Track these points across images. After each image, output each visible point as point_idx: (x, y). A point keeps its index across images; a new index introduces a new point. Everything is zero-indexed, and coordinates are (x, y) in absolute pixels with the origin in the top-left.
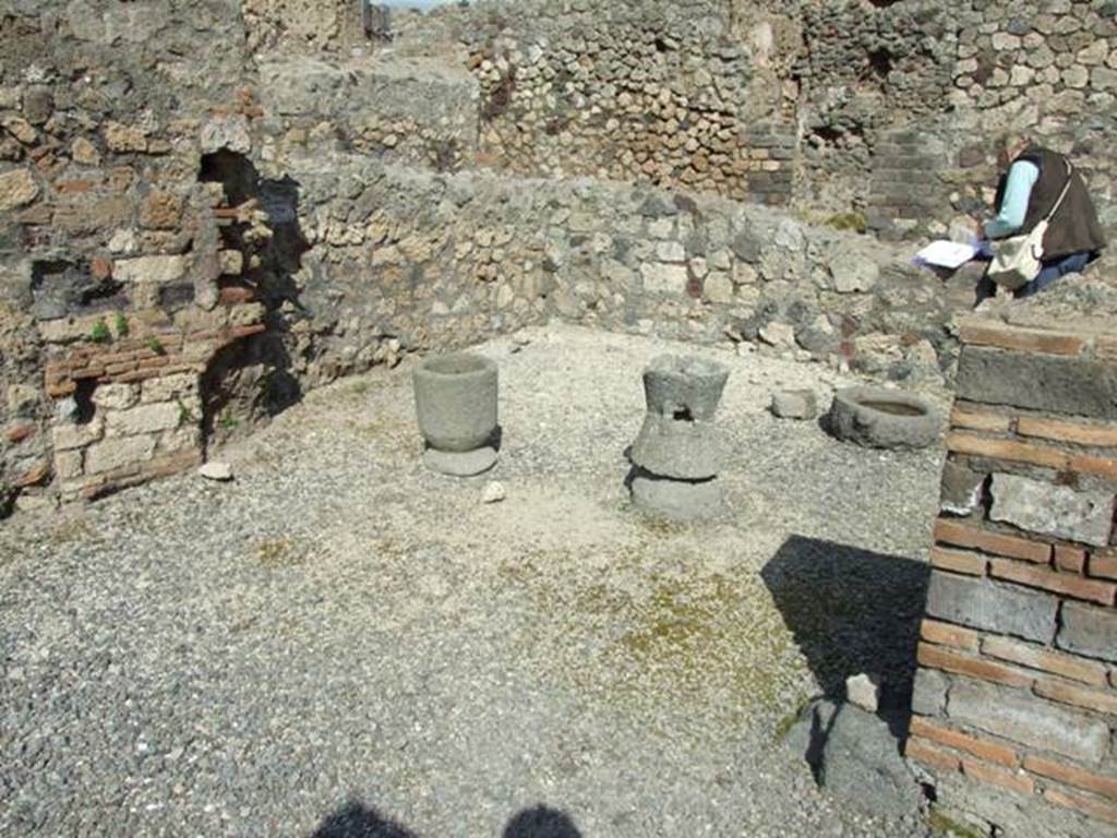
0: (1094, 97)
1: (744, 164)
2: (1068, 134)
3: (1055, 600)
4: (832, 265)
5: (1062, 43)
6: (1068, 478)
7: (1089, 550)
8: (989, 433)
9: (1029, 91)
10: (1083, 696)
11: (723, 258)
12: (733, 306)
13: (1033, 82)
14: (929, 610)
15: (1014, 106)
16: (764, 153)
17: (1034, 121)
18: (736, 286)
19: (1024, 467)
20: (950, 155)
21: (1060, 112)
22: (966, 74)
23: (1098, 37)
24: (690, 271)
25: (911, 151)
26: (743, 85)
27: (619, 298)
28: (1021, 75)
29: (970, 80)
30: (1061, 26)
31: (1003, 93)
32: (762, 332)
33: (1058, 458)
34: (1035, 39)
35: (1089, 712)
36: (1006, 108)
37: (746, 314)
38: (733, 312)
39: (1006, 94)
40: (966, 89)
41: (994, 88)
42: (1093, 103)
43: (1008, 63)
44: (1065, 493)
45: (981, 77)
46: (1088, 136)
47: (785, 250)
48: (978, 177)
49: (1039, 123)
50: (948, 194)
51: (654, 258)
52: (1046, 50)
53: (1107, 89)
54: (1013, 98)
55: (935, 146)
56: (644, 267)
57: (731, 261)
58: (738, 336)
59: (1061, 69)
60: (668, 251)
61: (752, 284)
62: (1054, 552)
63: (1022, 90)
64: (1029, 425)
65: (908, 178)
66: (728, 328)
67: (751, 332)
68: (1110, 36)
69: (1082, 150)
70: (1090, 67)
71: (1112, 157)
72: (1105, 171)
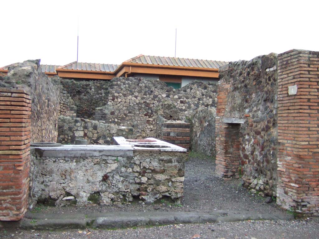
0: (131, 104)
1: (69, 114)
2: (127, 110)
4: (110, 129)
5: (125, 95)
9: (121, 103)
11: (90, 129)
12: (93, 137)
13: (121, 101)
15: (119, 105)
16: (73, 112)
17: (122, 108)
18: (93, 134)
19: (171, 132)
20: (109, 113)
21: (125, 106)
22: (110, 99)
23: (130, 95)
24: (84, 132)
25: (102, 112)
27: (70, 138)
28: (119, 100)
30: (125, 93)
31: (117, 103)
32: (98, 141)
33: (173, 131)
34: (121, 94)
36: (117, 105)
37: (95, 139)
40: (111, 102)
41: (115, 102)
42: (130, 105)
43: (117, 98)
45: (113, 100)
47: (102, 127)
48: (114, 117)
49: (123, 108)
50: (109, 120)
51: (77, 130)
52: (123, 96)
53: (132, 103)
54: (119, 104)
55: (106, 111)
56: (75, 132)
57: (92, 130)
58: (94, 143)
59: (125, 99)
60: (80, 129)
61: (96, 133)
63: (120, 102)
64: (171, 129)
66: (92, 141)
67: (96, 142)
68: (132, 95)
69: (130, 112)
70: (129, 100)
71: (134, 114)
72: (133, 116)
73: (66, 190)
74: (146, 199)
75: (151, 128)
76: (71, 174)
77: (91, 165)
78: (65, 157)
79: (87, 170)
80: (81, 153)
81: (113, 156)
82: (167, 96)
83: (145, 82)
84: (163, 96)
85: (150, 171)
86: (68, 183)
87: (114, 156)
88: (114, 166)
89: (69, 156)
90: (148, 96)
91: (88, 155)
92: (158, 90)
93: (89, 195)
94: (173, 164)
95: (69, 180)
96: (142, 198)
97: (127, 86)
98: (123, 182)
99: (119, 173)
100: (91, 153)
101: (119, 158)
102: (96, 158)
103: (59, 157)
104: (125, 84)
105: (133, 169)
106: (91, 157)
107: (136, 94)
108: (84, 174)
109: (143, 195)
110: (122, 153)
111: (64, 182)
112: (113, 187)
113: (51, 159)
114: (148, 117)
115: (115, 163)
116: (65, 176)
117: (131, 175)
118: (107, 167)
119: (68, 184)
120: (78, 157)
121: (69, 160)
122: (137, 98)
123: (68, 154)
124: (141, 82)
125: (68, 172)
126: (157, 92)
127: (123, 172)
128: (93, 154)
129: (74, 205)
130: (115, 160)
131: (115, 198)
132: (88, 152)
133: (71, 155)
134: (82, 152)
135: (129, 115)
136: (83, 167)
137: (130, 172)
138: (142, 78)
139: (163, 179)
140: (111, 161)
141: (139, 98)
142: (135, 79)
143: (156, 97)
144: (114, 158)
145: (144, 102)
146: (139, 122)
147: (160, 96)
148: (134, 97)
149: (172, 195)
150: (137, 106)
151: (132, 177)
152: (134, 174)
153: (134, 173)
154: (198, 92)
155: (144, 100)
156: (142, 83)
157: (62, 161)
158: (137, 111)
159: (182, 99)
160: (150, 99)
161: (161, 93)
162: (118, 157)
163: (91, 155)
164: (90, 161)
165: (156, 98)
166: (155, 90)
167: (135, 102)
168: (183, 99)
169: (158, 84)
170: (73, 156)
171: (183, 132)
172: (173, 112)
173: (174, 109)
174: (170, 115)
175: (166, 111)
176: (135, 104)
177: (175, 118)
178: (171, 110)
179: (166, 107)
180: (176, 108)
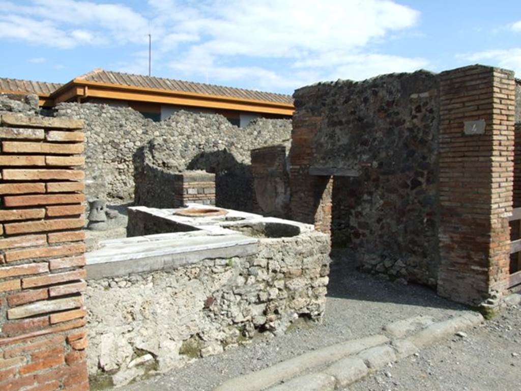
7: (196, 195)
19: (190, 188)
44: (193, 189)
68: (90, 131)
71: (96, 159)
72: (95, 162)
73: (134, 346)
74: (276, 326)
75: (122, 180)
76: (144, 308)
77: (182, 281)
78: (130, 275)
79: (176, 293)
80: (164, 261)
81: (223, 258)
82: (143, 133)
83: (111, 111)
84: (138, 132)
85: (282, 275)
86: (139, 328)
87: (225, 257)
88: (225, 277)
89: (140, 270)
90: (116, 132)
91: (178, 263)
92: (131, 123)
93: (180, 344)
94: (316, 257)
95: (140, 322)
96: (271, 326)
97: (82, 116)
98: (239, 304)
99: (234, 288)
100: (184, 257)
101: (233, 259)
102: (193, 266)
103: (118, 277)
104: (79, 114)
105: (256, 277)
106: (184, 266)
107: (98, 129)
108: (169, 302)
109: (271, 321)
110: (238, 251)
111: (131, 329)
112: (222, 317)
113: (99, 284)
114: (116, 163)
115: (226, 271)
116: (132, 315)
117: (253, 288)
118: (213, 282)
119: (139, 330)
120: (157, 270)
121: (139, 278)
122: (99, 136)
123: (138, 266)
124: (104, 111)
125: (139, 304)
126: (129, 126)
127: (239, 285)
128: (188, 260)
129: (152, 372)
130: (227, 265)
131: (227, 338)
132: (179, 257)
133: (143, 267)
134: (166, 259)
136: (168, 288)
137: (253, 284)
138: (105, 106)
139: (301, 285)
140: (219, 267)
141: (102, 135)
142: (95, 106)
143: (127, 133)
144: (224, 262)
145: (110, 142)
146: (103, 171)
147: (133, 132)
148: (95, 134)
149: (312, 311)
150: (99, 147)
151: (254, 292)
152: (257, 286)
153: (258, 284)
154: (186, 127)
155: (111, 139)
156: (105, 113)
157: (123, 284)
158: (100, 155)
159: (165, 137)
160: (119, 137)
161: (135, 128)
162: (231, 258)
163: (184, 262)
164: (181, 275)
165: (128, 135)
166: (126, 123)
167: (96, 141)
168: (167, 136)
169: (130, 114)
170: (146, 269)
171: (206, 188)
172: (167, 156)
173: (167, 151)
174: (162, 160)
175: (157, 154)
176: (96, 143)
177: (169, 165)
178: (164, 153)
179: (156, 149)
180: (171, 150)
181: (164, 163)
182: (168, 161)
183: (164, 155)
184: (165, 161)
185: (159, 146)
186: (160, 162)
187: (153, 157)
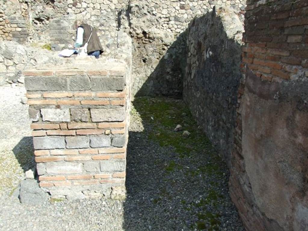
0: (102, 11)
1: (10, 29)
2: (98, 21)
3: (64, 137)
4: (36, 58)
6: (58, 107)
7: (67, 123)
8: (37, 99)
9: (87, 9)
10: (75, 158)
12: (7, 73)
13: (88, 7)
14: (35, 148)
15: (84, 13)
16: (16, 26)
17: (89, 17)
18: (7, 67)
19: (47, 106)
20: (70, 26)
21: (95, 15)
22: (71, 4)
25: (60, 25)
26: (4, 4)
28: (84, 5)
29: (72, 6)
31: (81, 9)
32: (19, 80)
33: (54, 102)
35: (77, 161)
36: (82, 13)
37: (12, 75)
38: (8, 75)
39: (82, 10)
40: (71, 8)
41: (78, 8)
42: (102, 13)
43: (80, 1)
44: (58, 110)
45: (74, 5)
46: (103, 21)
47: (20, 55)
49: (91, 18)
50: (71, 37)
53: (105, 9)
54: (83, 11)
55: (65, 24)
57: (3, 59)
58: (11, 82)
59: (94, 4)
61: (12, 66)
62: (60, 126)
63: (85, 9)
64: (46, 95)
65: (60, 33)
66: (7, 80)
67: (15, 80)
69: (102, 25)
70: (100, 4)
71: (108, 27)
72: (108, 30)
122: (111, 2)
135: (100, 28)
150: (112, 14)
158: (112, 22)
159: (182, 3)
167: (109, 8)
168: (185, 2)
171: (96, 107)
172: (148, 23)
173: (149, 16)
174: (142, 29)
175: (134, 21)
176: (109, 10)
177: (151, 36)
178: (144, 19)
179: (133, 13)
180: (153, 15)
181: (144, 33)
182: (150, 30)
183: (144, 22)
184: (146, 31)
185: (137, 8)
186: (139, 31)
187: (130, 24)
